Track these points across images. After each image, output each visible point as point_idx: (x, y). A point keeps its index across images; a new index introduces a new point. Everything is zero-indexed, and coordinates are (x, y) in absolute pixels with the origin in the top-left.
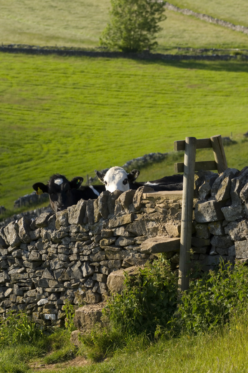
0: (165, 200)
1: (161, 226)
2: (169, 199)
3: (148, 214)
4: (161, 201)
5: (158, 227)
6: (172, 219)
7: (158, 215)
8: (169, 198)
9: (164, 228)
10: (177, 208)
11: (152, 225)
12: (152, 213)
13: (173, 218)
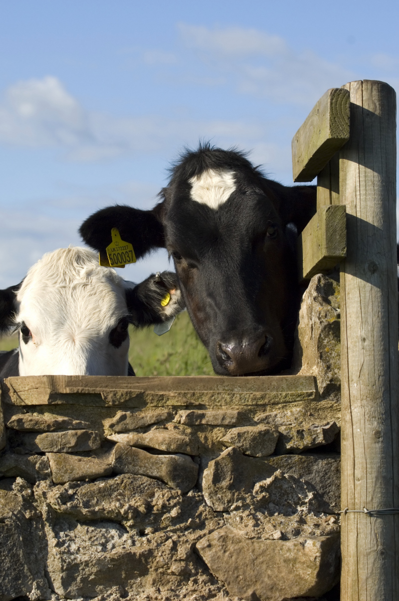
0: (176, 408)
1: (174, 548)
2: (201, 407)
3: (71, 487)
4: (149, 414)
5: (150, 553)
6: (237, 508)
7: (137, 490)
8: (205, 400)
9: (194, 555)
10: (265, 452)
11: (104, 546)
12: (94, 479)
13: (245, 507)
